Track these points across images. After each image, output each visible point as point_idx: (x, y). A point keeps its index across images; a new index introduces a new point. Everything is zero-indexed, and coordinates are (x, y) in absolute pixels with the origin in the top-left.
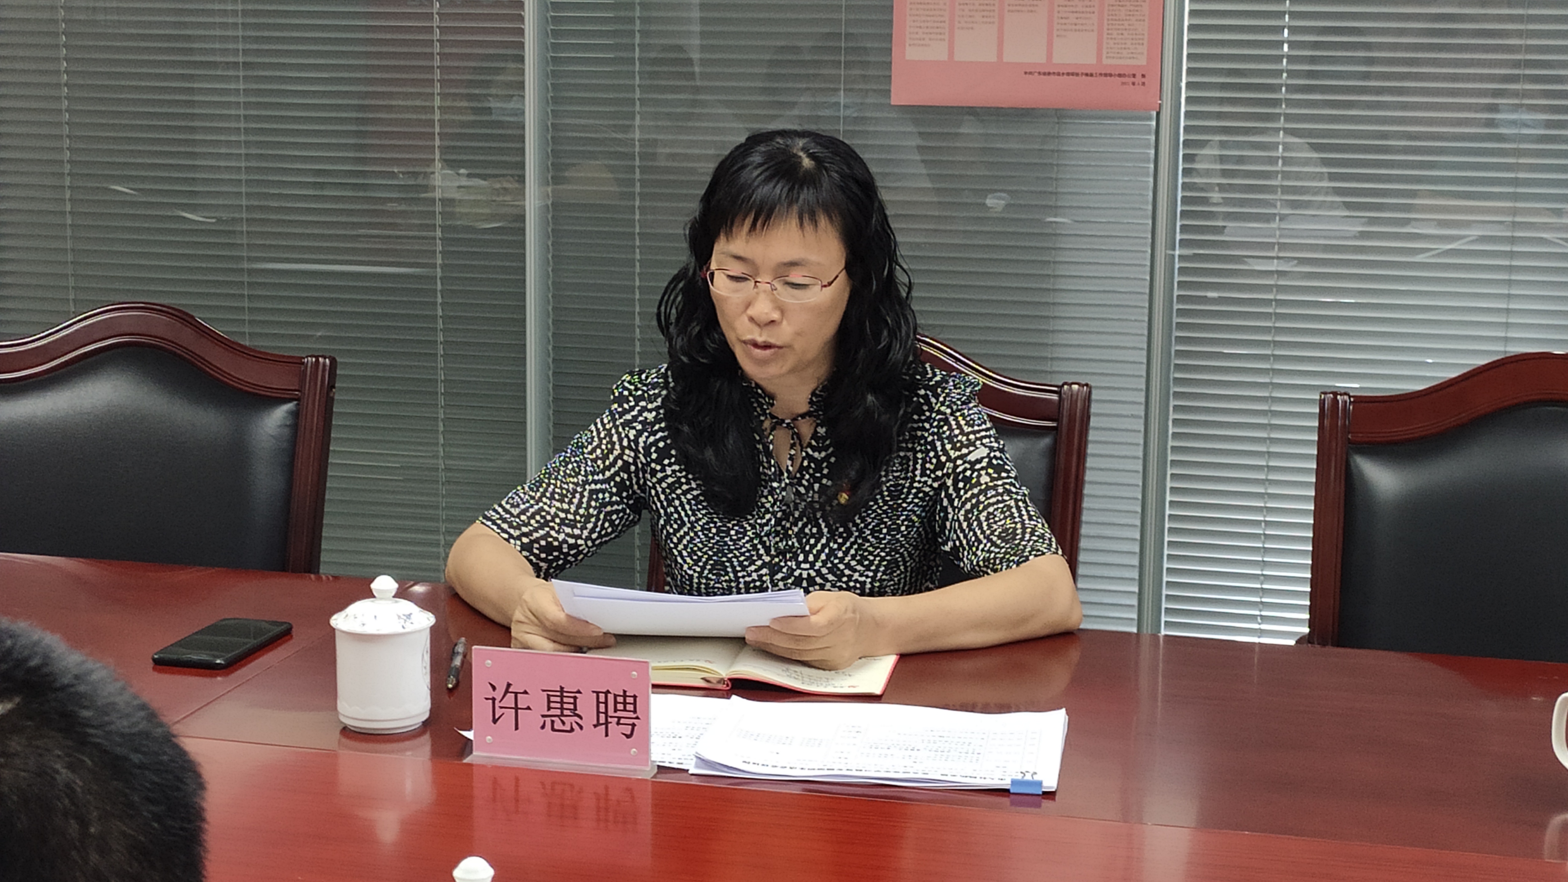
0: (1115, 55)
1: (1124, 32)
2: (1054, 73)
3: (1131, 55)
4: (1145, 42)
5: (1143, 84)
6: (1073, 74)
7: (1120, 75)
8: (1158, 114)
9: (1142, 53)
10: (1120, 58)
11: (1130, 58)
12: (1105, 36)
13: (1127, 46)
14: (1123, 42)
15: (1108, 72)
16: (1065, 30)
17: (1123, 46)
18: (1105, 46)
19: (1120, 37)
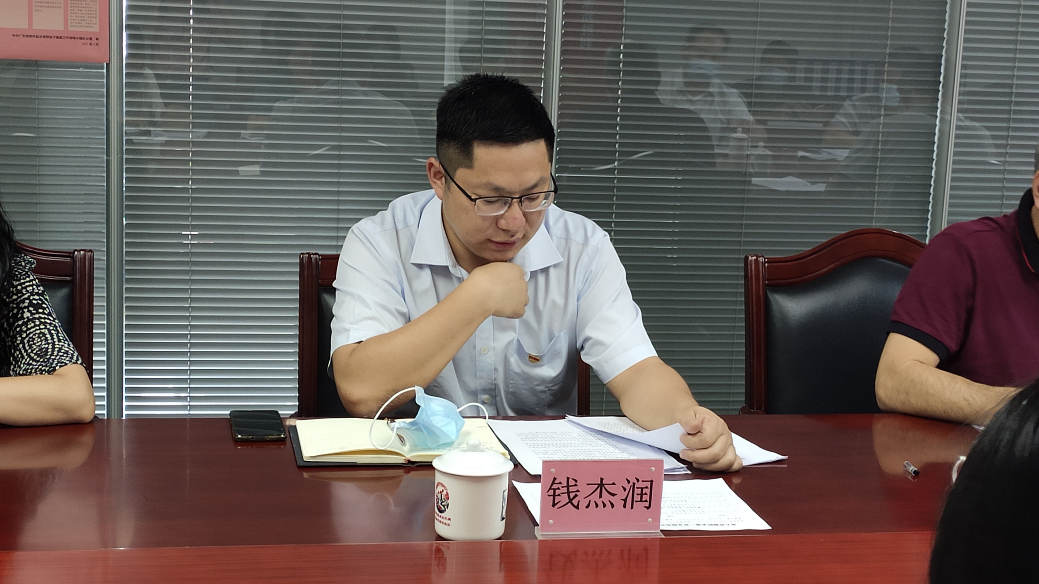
0: (77, 25)
1: (82, 9)
2: (34, 36)
3: (88, 25)
4: (98, 16)
5: (97, 44)
6: (47, 37)
7: (81, 38)
8: (108, 65)
9: (96, 24)
10: (81, 27)
11: (87, 27)
12: (69, 12)
13: (84, 19)
14: (83, 15)
15: (72, 36)
16: (40, 7)
17: (82, 18)
18: (69, 18)
19: (80, 12)
